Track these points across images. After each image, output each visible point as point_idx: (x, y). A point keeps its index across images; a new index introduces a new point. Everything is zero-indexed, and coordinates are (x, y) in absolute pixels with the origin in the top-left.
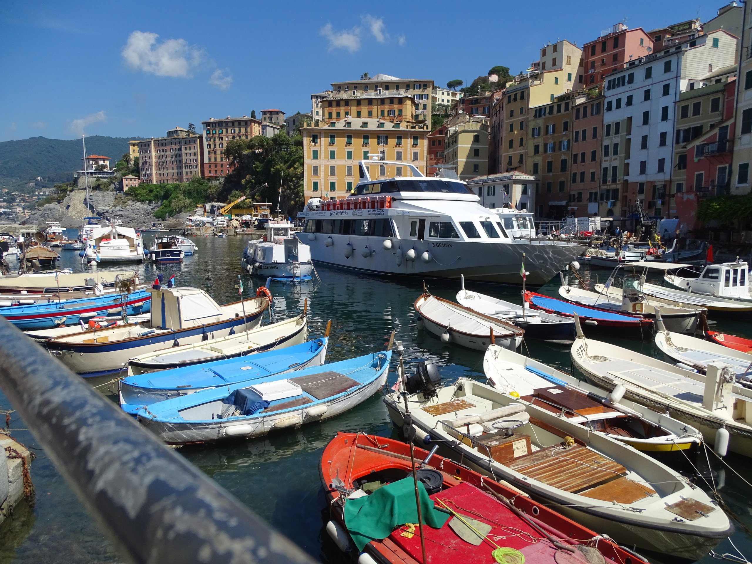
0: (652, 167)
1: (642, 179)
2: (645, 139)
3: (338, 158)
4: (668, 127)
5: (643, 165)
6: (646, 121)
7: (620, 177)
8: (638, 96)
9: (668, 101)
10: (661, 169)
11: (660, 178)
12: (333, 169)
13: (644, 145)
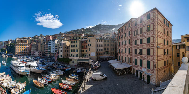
0: (53, 51)
1: (52, 52)
2: (52, 48)
4: (54, 47)
5: (52, 51)
6: (52, 47)
7: (50, 52)
8: (51, 44)
9: (54, 45)
10: (54, 51)
11: (54, 52)
12: (19, 49)
13: (52, 49)
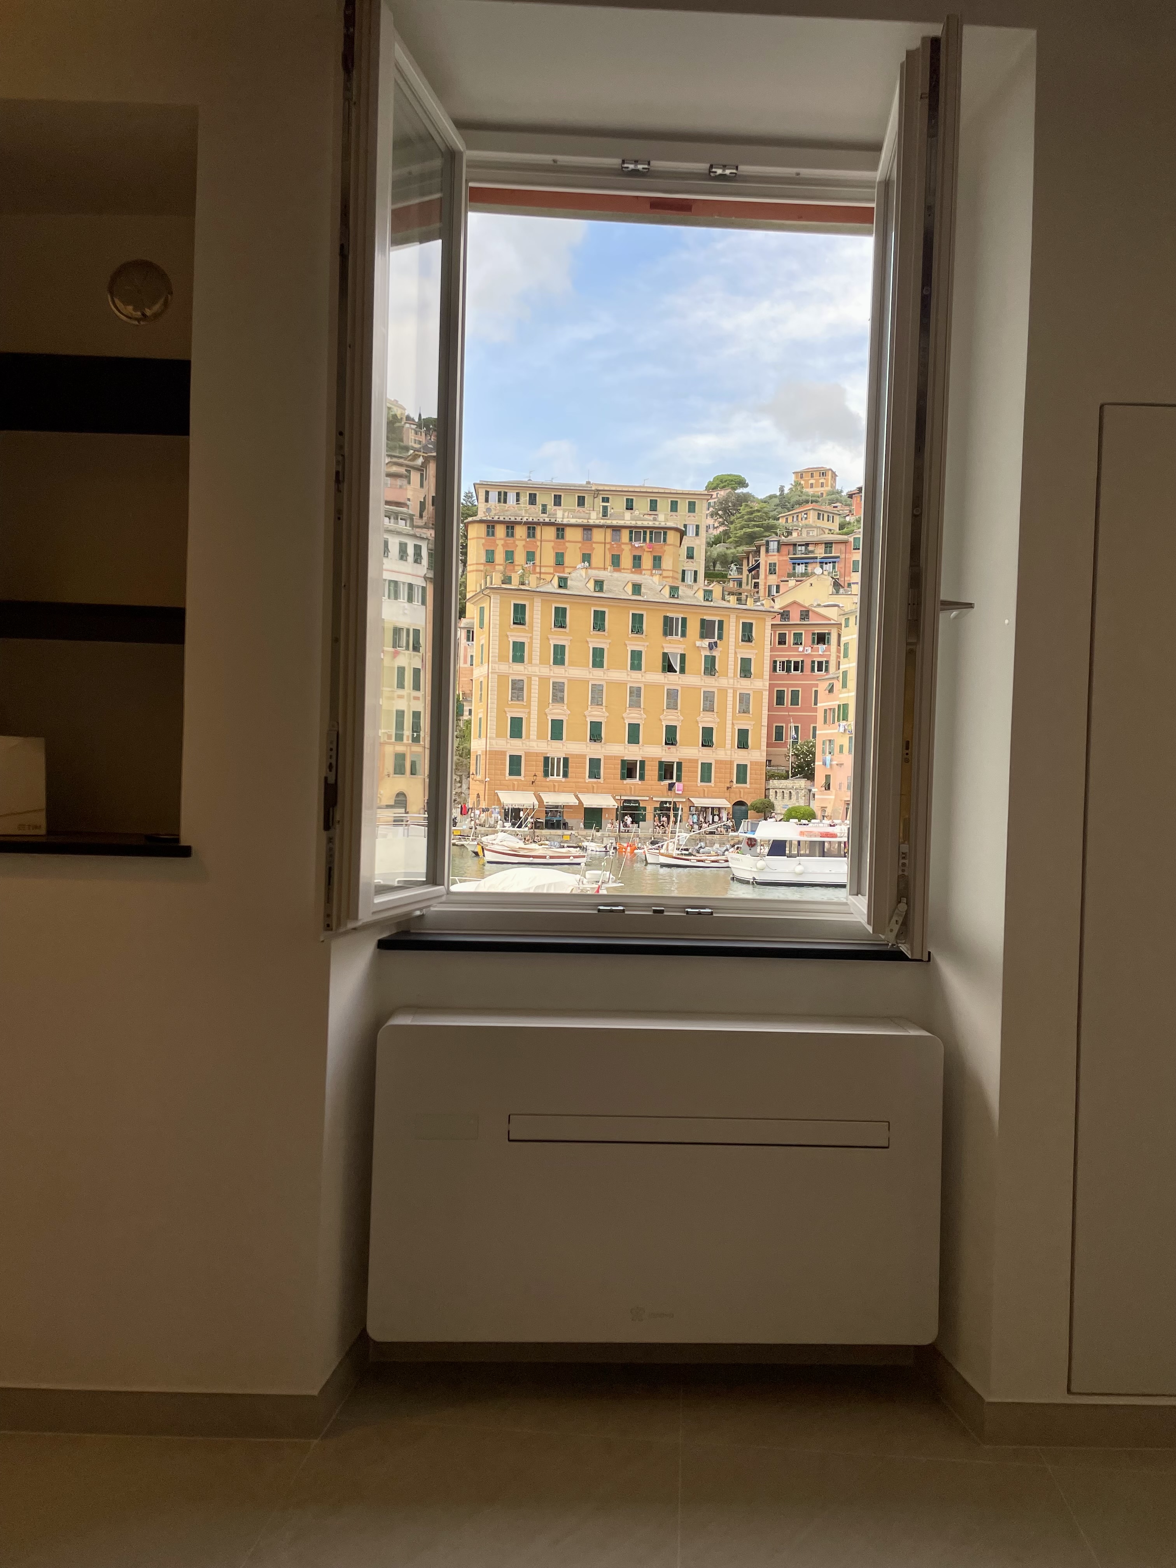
3: (572, 664)
12: (558, 688)
